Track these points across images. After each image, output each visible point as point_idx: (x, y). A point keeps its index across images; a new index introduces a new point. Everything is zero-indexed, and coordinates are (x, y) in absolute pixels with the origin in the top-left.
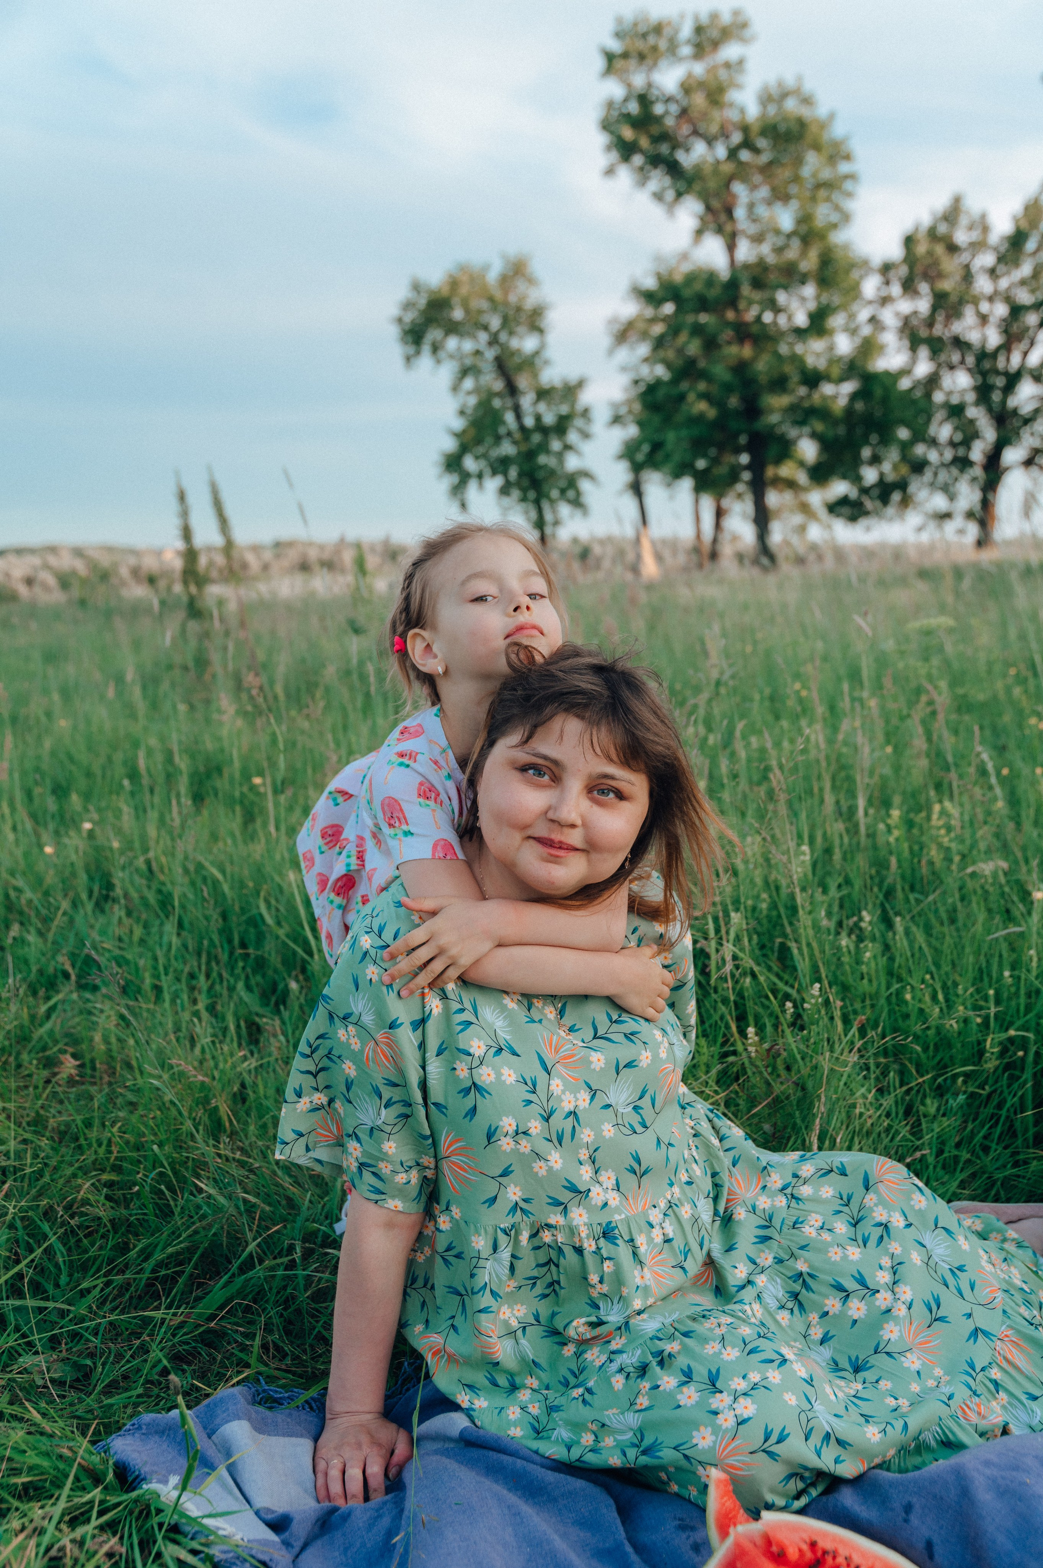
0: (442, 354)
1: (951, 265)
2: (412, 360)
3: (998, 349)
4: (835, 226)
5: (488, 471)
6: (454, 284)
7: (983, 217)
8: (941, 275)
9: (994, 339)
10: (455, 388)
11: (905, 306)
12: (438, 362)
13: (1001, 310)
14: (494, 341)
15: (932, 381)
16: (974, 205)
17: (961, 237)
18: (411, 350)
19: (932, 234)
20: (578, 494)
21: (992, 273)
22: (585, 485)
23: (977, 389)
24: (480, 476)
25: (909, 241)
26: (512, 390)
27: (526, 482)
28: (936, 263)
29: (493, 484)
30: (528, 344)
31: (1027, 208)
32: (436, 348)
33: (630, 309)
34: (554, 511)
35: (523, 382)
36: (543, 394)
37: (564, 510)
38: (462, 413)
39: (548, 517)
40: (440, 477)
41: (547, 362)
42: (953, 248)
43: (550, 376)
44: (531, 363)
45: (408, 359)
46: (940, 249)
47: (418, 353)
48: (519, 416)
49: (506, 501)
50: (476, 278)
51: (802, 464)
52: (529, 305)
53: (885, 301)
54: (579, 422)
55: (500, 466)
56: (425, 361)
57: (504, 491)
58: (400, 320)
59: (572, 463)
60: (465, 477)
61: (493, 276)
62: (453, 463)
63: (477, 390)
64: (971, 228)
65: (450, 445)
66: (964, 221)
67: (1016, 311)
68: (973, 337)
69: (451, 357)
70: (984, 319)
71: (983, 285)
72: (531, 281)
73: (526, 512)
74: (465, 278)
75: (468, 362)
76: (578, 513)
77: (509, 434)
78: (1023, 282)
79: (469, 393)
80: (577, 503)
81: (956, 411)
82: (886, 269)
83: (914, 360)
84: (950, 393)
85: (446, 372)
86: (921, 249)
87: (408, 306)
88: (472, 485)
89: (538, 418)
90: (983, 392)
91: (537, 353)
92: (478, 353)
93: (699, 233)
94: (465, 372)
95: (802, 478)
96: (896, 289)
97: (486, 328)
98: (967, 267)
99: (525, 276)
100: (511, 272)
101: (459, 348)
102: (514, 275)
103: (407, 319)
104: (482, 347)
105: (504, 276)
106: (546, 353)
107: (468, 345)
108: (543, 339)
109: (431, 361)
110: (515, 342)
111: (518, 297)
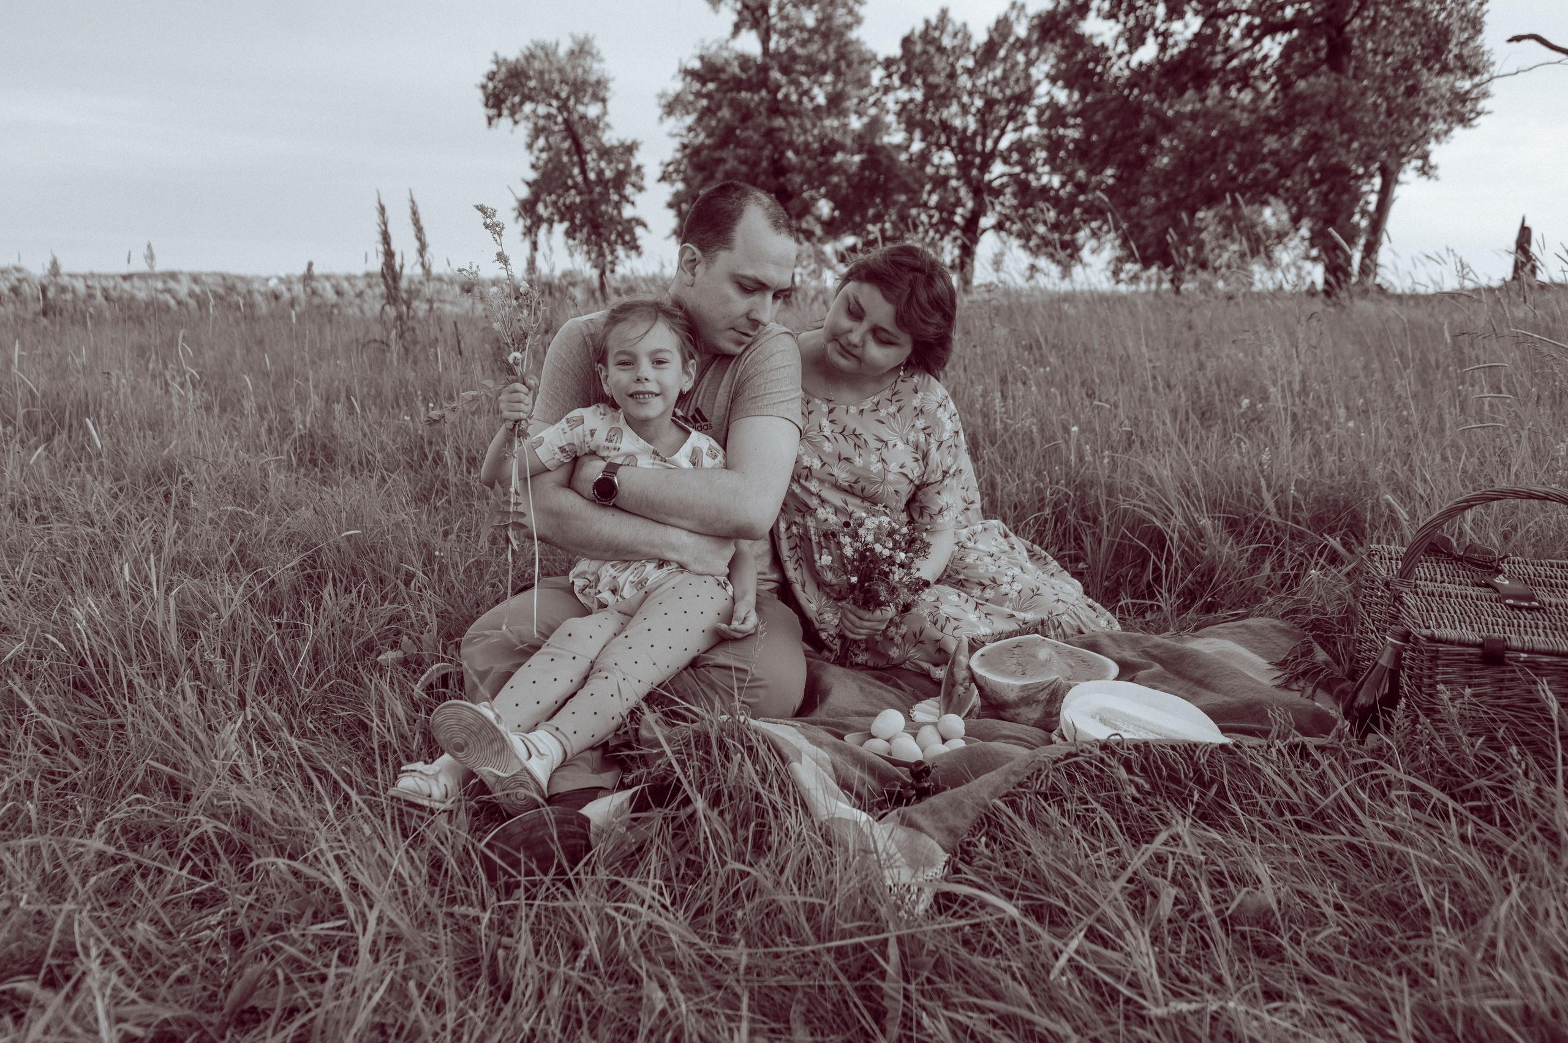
0: (517, 117)
1: (939, 62)
2: (494, 122)
3: (975, 134)
4: (849, 27)
5: (557, 216)
6: (530, 57)
7: (965, 25)
8: (933, 71)
9: (972, 124)
10: (530, 146)
11: (903, 95)
12: (516, 123)
13: (979, 103)
14: (564, 107)
15: (924, 157)
16: (957, 17)
17: (947, 42)
18: (493, 112)
19: (926, 36)
20: (634, 239)
21: (970, 72)
22: (639, 231)
23: (958, 164)
24: (551, 222)
25: (907, 42)
26: (578, 149)
27: (588, 227)
28: (929, 61)
29: (560, 228)
30: (593, 111)
31: (998, 22)
32: (512, 114)
33: (676, 86)
34: (612, 252)
35: (587, 143)
36: (605, 153)
37: (620, 251)
38: (533, 166)
39: (608, 256)
41: (608, 125)
42: (941, 50)
43: (610, 138)
44: (593, 127)
45: (490, 120)
46: (932, 49)
47: (500, 115)
48: (584, 172)
49: (571, 242)
50: (548, 52)
51: (818, 219)
52: (593, 78)
53: (887, 89)
54: (633, 178)
55: (565, 213)
56: (505, 122)
57: (570, 234)
59: (628, 212)
60: (537, 221)
61: (562, 51)
62: (527, 208)
63: (548, 148)
64: (955, 35)
65: (524, 192)
66: (950, 29)
67: (990, 103)
68: (957, 123)
69: (527, 118)
70: (965, 110)
71: (964, 81)
72: (597, 57)
73: (588, 252)
74: (540, 53)
75: (541, 123)
76: (633, 253)
77: (575, 186)
78: (995, 83)
79: (542, 150)
80: (633, 246)
81: (940, 182)
82: (888, 63)
83: (911, 140)
84: (938, 167)
85: (523, 130)
86: (918, 48)
87: (491, 77)
88: (544, 227)
89: (600, 173)
90: (964, 167)
91: (598, 118)
92: (548, 117)
93: (737, 28)
94: (538, 131)
95: (818, 231)
96: (896, 81)
97: (557, 96)
98: (953, 66)
99: (589, 53)
100: (577, 49)
101: (534, 111)
102: (581, 51)
103: (490, 85)
104: (554, 111)
105: (572, 53)
106: (607, 119)
107: (542, 110)
108: (605, 107)
109: (510, 121)
110: (581, 109)
111: (585, 71)
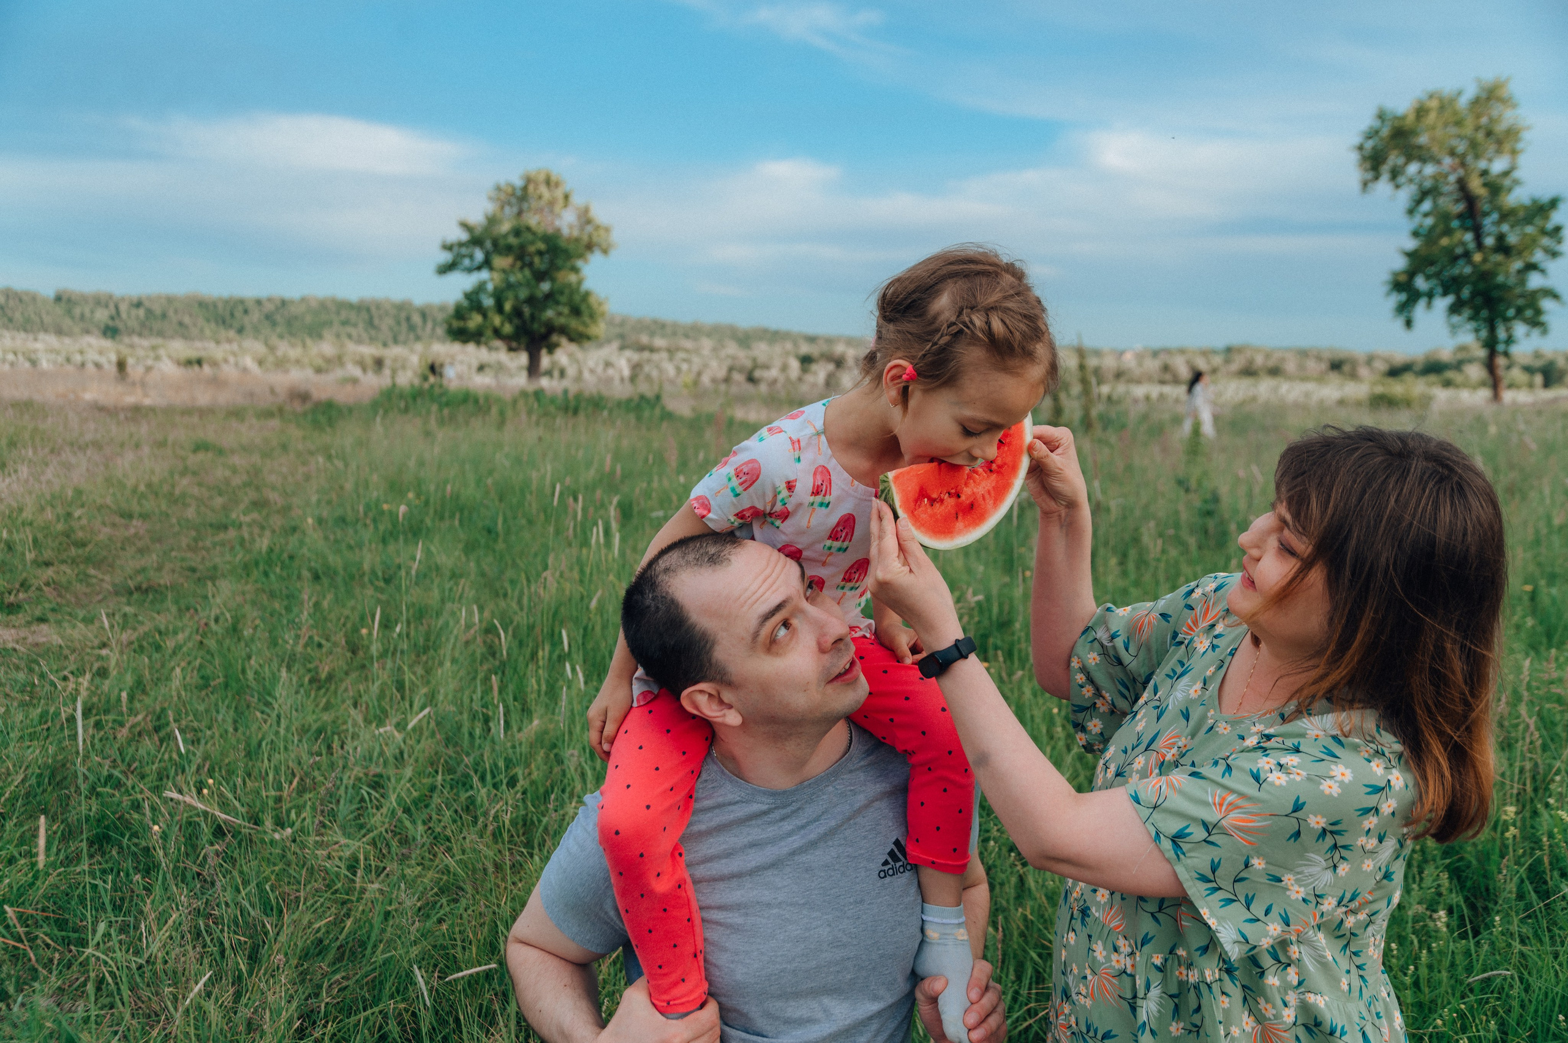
0: (1401, 179)
2: (1370, 185)
5: (1439, 290)
6: (1421, 112)
10: (1411, 212)
12: (1398, 187)
14: (1459, 163)
18: (1369, 175)
20: (1538, 312)
22: (1547, 304)
24: (1430, 295)
26: (1473, 212)
27: (1479, 300)
29: (1442, 303)
30: (1498, 165)
32: (1395, 174)
34: (1508, 329)
35: (1485, 206)
36: (1509, 214)
37: (1520, 329)
38: (1416, 234)
39: (1502, 334)
40: (1388, 294)
41: (1517, 182)
43: (1517, 197)
44: (1495, 188)
45: (1365, 184)
47: (1377, 178)
48: (1479, 236)
49: (1456, 319)
50: (1446, 104)
52: (1502, 127)
54: (1547, 242)
55: (1450, 286)
56: (1383, 186)
57: (1454, 309)
58: (1361, 148)
59: (1535, 281)
60: (1414, 296)
61: (1463, 102)
62: (1403, 281)
63: (1435, 212)
65: (1400, 263)
69: (1411, 181)
72: (1509, 103)
73: (1477, 331)
74: (1434, 104)
75: (1428, 184)
76: (1536, 332)
79: (1426, 215)
80: (1536, 322)
85: (1405, 195)
87: (1372, 134)
88: (1422, 304)
89: (1501, 238)
91: (1506, 174)
92: (1441, 176)
94: (1424, 194)
97: (1452, 152)
99: (1500, 99)
100: (1484, 95)
101: (1420, 171)
102: (1488, 99)
103: (1369, 144)
104: (1446, 169)
105: (1476, 102)
106: (1516, 174)
107: (1430, 169)
108: (1514, 160)
109: (1390, 184)
110: (1482, 164)
111: (1491, 120)
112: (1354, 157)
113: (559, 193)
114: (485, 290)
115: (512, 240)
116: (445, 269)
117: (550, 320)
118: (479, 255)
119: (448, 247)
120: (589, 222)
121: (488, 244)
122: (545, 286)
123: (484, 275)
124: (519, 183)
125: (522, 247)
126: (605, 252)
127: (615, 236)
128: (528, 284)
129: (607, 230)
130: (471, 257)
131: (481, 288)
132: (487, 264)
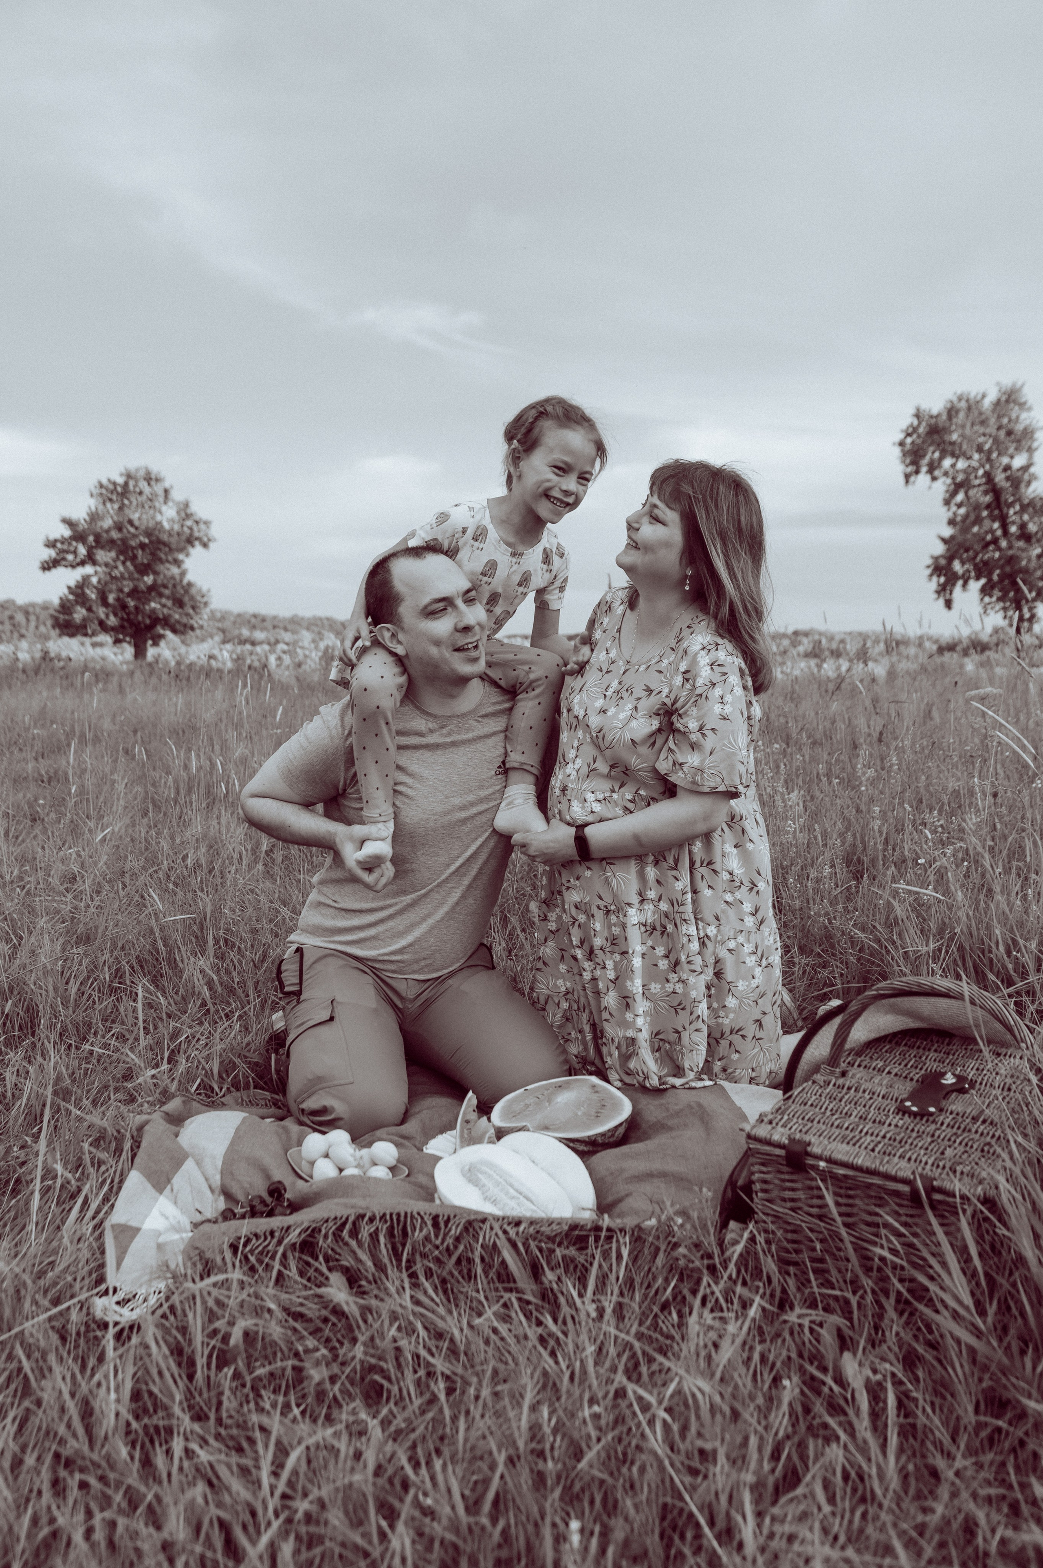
0: (937, 473)
2: (912, 479)
5: (973, 573)
6: (952, 411)
10: (947, 502)
12: (934, 479)
14: (985, 459)
18: (910, 469)
24: (965, 578)
26: (999, 503)
27: (1006, 582)
29: (975, 586)
30: (1017, 461)
32: (932, 468)
34: (1031, 609)
35: (1009, 497)
36: (1029, 506)
38: (952, 522)
39: (1026, 614)
40: (929, 577)
41: (1033, 477)
43: (1034, 491)
44: (1016, 480)
45: (907, 477)
47: (917, 472)
48: (1004, 526)
49: (987, 599)
50: (972, 406)
52: (1019, 427)
55: (982, 570)
56: (923, 478)
57: (985, 591)
58: (902, 444)
60: (952, 579)
61: (987, 403)
62: (942, 565)
63: (967, 503)
65: (939, 549)
69: (946, 474)
72: (1022, 405)
73: (1005, 609)
74: (962, 405)
75: (960, 478)
79: (959, 506)
85: (941, 487)
87: (910, 432)
88: (958, 586)
89: (1023, 526)
91: (1025, 468)
92: (968, 470)
94: (957, 487)
97: (979, 449)
99: (1015, 402)
100: (1004, 398)
101: (953, 466)
102: (1007, 401)
103: (909, 440)
104: (975, 464)
105: (998, 403)
106: (1032, 470)
107: (961, 464)
108: (1031, 457)
109: (928, 477)
110: (1005, 460)
111: (1010, 421)
112: (897, 451)
113: (159, 489)
114: (90, 583)
115: (115, 535)
116: (48, 566)
117: (153, 611)
118: (82, 551)
119: (51, 544)
120: (188, 516)
121: (91, 538)
122: (149, 580)
123: (89, 569)
124: (120, 480)
125: (124, 541)
126: (205, 545)
127: (214, 531)
128: (131, 578)
129: (207, 523)
130: (75, 552)
131: (85, 580)
132: (90, 559)
